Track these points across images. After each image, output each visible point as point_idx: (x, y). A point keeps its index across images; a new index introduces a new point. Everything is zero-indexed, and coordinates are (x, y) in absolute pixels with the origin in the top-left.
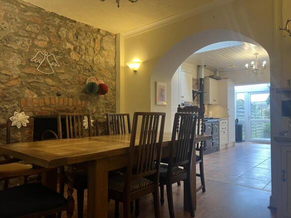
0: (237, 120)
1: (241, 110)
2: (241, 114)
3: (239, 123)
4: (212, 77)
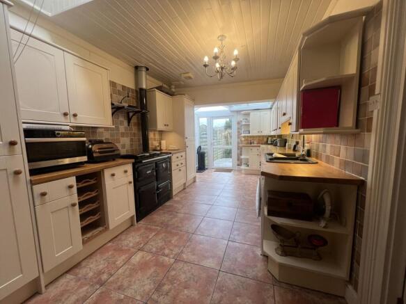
0: (200, 147)
1: (205, 136)
2: (204, 140)
3: (202, 151)
4: (160, 88)
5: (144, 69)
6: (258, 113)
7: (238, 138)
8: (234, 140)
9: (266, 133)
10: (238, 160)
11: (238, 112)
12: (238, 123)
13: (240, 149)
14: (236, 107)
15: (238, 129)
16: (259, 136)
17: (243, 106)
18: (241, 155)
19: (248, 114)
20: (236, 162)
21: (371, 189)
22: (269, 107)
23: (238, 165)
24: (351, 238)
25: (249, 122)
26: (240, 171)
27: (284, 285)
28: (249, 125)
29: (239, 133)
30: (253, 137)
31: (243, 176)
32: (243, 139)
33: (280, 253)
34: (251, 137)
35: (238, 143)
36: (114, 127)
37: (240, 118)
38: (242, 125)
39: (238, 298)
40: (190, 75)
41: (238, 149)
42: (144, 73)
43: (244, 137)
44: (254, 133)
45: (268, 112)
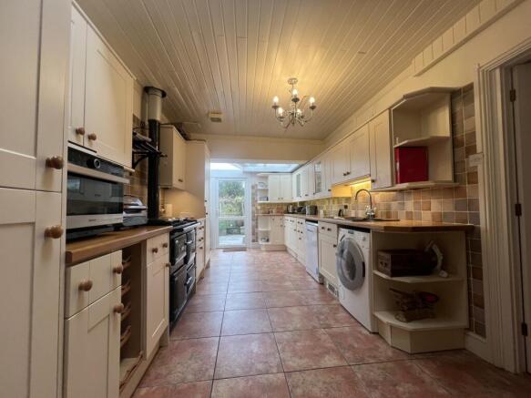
5: (160, 94)
6: (277, 176)
7: (253, 205)
8: (248, 209)
9: (287, 200)
10: (253, 234)
11: (253, 174)
12: (253, 187)
13: (255, 219)
14: (251, 167)
15: (253, 194)
16: (278, 204)
17: (260, 167)
18: (257, 227)
19: (266, 178)
20: (251, 237)
21: (486, 231)
22: (290, 170)
23: (253, 241)
24: (466, 282)
25: (266, 186)
26: (258, 248)
27: (420, 357)
28: (267, 190)
29: (254, 201)
30: (271, 204)
31: (265, 253)
32: (259, 207)
33: (404, 320)
34: (268, 204)
35: (253, 212)
36: (133, 171)
37: (255, 181)
38: (258, 190)
39: (397, 387)
40: (221, 116)
41: (253, 220)
42: (159, 100)
43: (261, 204)
44: (273, 199)
45: (289, 176)
